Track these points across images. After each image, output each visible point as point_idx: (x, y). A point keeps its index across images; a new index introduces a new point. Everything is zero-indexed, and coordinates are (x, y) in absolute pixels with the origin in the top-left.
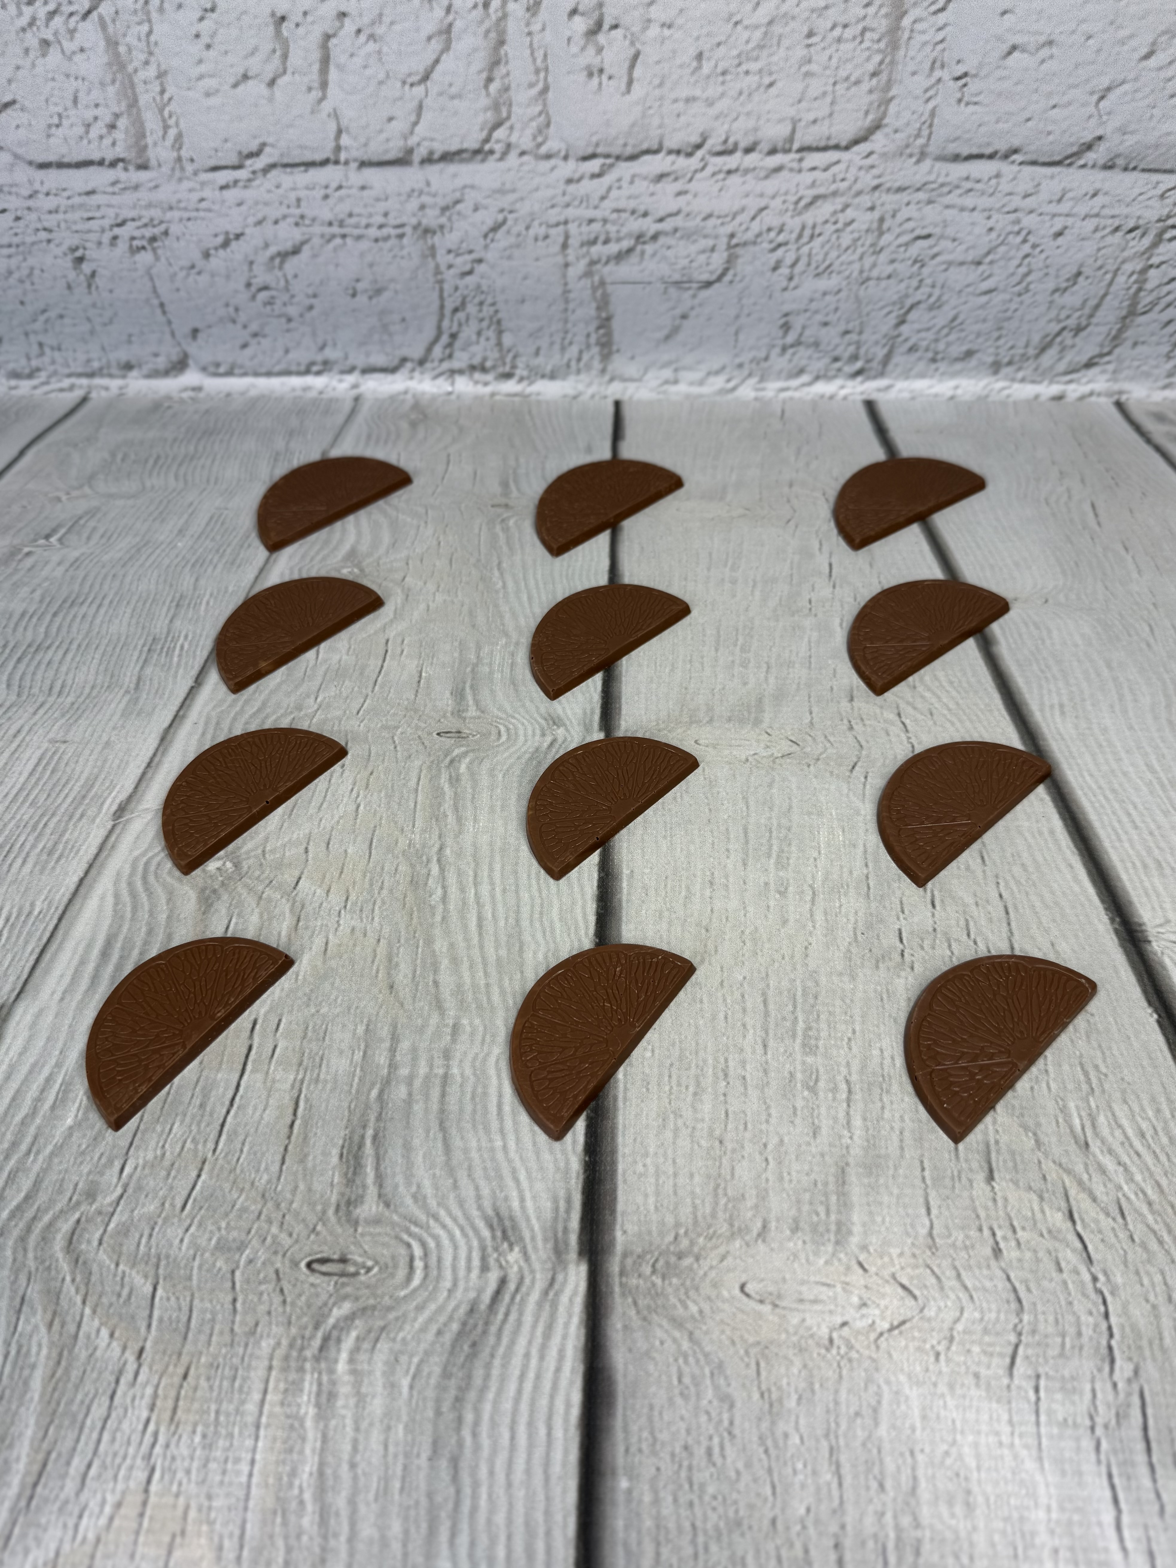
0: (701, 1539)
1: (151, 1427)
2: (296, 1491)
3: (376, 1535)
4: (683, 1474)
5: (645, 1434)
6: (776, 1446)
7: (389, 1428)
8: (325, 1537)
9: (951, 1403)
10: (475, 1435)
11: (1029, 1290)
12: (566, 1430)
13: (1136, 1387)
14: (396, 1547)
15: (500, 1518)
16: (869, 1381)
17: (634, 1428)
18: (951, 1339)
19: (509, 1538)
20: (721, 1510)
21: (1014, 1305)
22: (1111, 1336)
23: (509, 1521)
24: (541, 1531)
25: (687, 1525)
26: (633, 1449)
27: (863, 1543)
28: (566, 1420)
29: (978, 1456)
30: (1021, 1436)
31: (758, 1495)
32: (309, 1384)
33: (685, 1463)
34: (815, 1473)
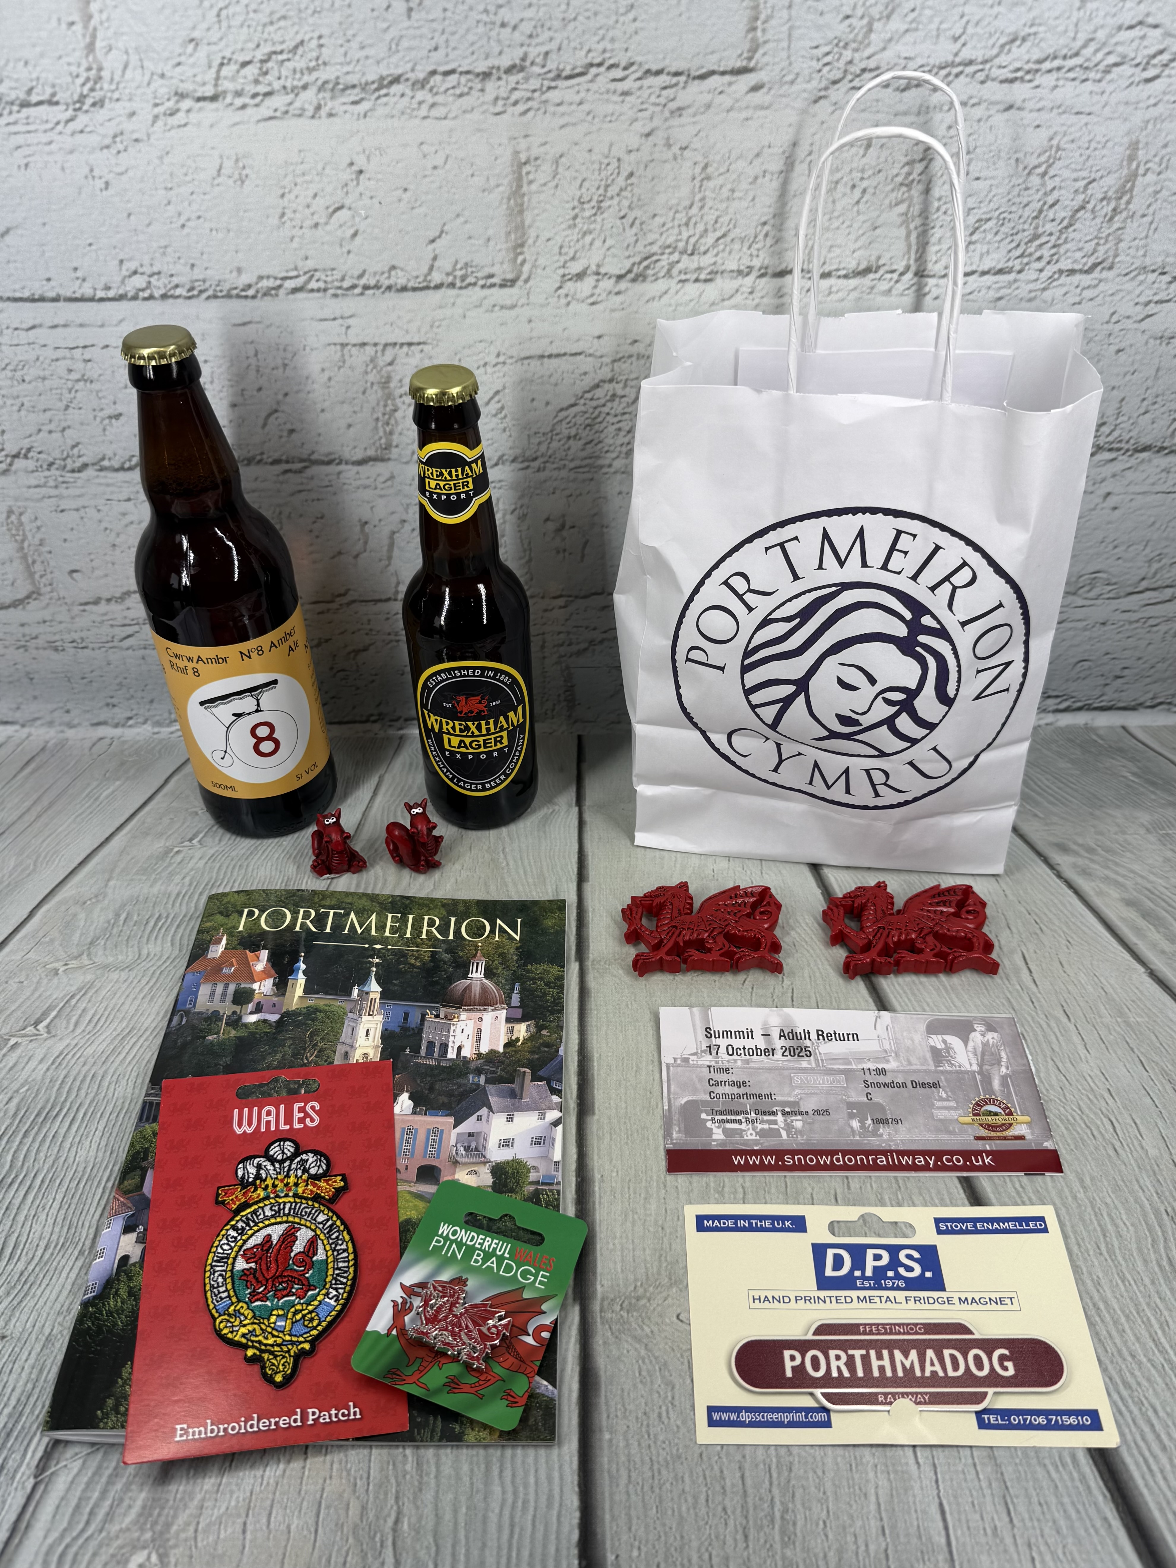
4: (644, 1429)
5: (619, 1407)
14: (466, 1478)
25: (647, 1459)
26: (612, 1415)
33: (645, 1423)
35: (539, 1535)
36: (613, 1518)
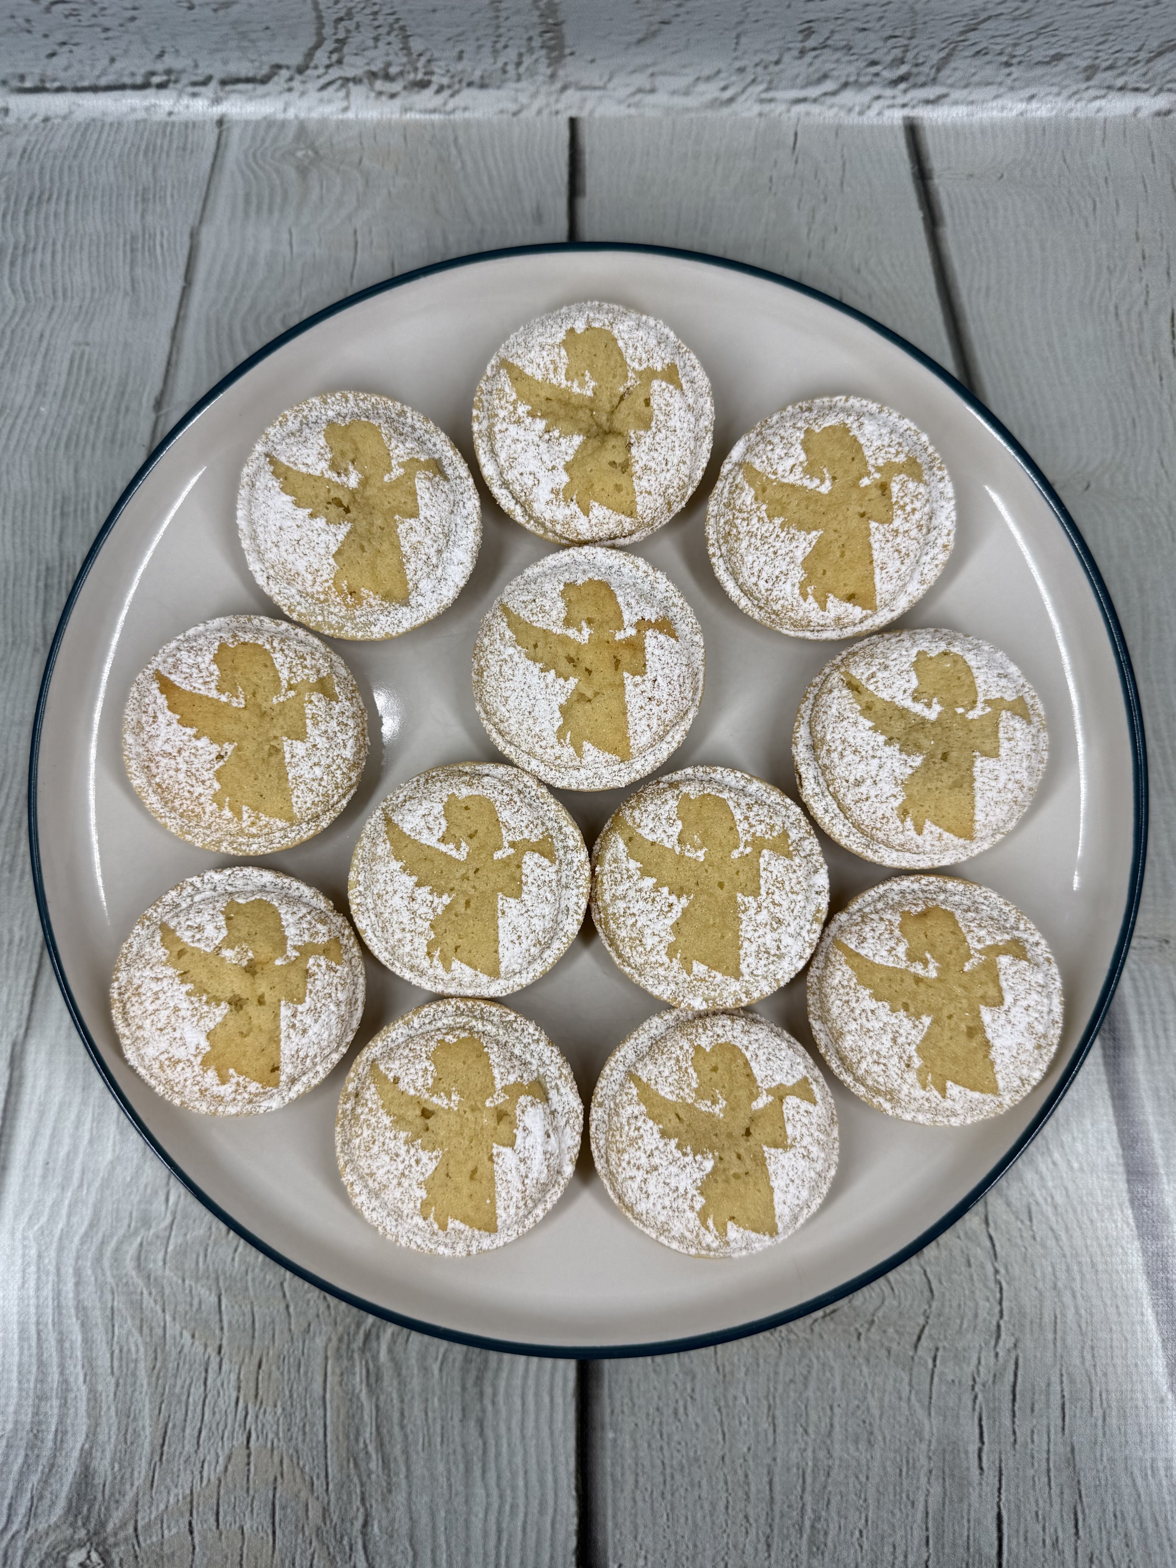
0: (668, 1471)
1: (241, 1404)
2: (361, 1445)
3: (426, 1473)
4: (655, 1428)
5: (626, 1400)
6: (727, 1405)
7: (427, 1400)
8: (389, 1476)
9: (865, 1369)
10: (494, 1403)
11: (940, 1282)
12: (565, 1398)
13: (1013, 1356)
14: (443, 1481)
15: (519, 1460)
16: (803, 1355)
17: (617, 1396)
18: (872, 1322)
19: (526, 1473)
20: (684, 1452)
21: (927, 1294)
22: (1001, 1317)
23: (525, 1461)
24: (550, 1467)
25: (659, 1462)
26: (617, 1410)
27: (788, 1469)
28: (564, 1391)
29: (881, 1407)
30: (917, 1393)
31: (712, 1440)
32: (359, 1370)
33: (657, 1420)
34: (756, 1424)
35: (531, 1541)
36: (616, 1525)
